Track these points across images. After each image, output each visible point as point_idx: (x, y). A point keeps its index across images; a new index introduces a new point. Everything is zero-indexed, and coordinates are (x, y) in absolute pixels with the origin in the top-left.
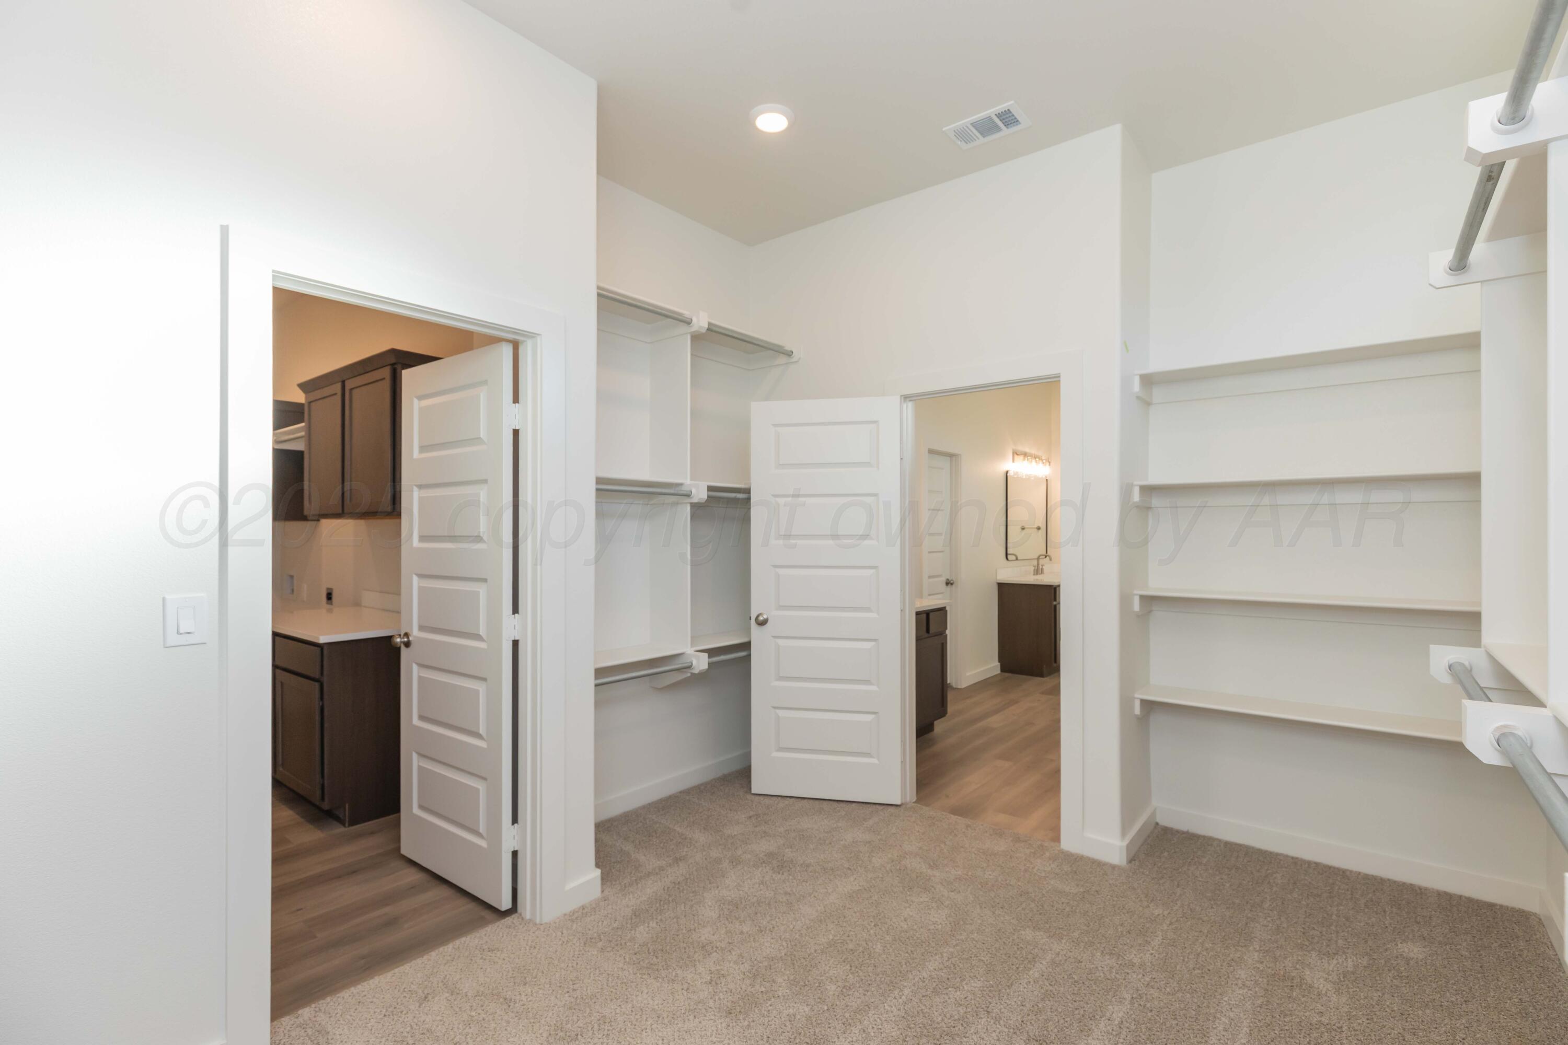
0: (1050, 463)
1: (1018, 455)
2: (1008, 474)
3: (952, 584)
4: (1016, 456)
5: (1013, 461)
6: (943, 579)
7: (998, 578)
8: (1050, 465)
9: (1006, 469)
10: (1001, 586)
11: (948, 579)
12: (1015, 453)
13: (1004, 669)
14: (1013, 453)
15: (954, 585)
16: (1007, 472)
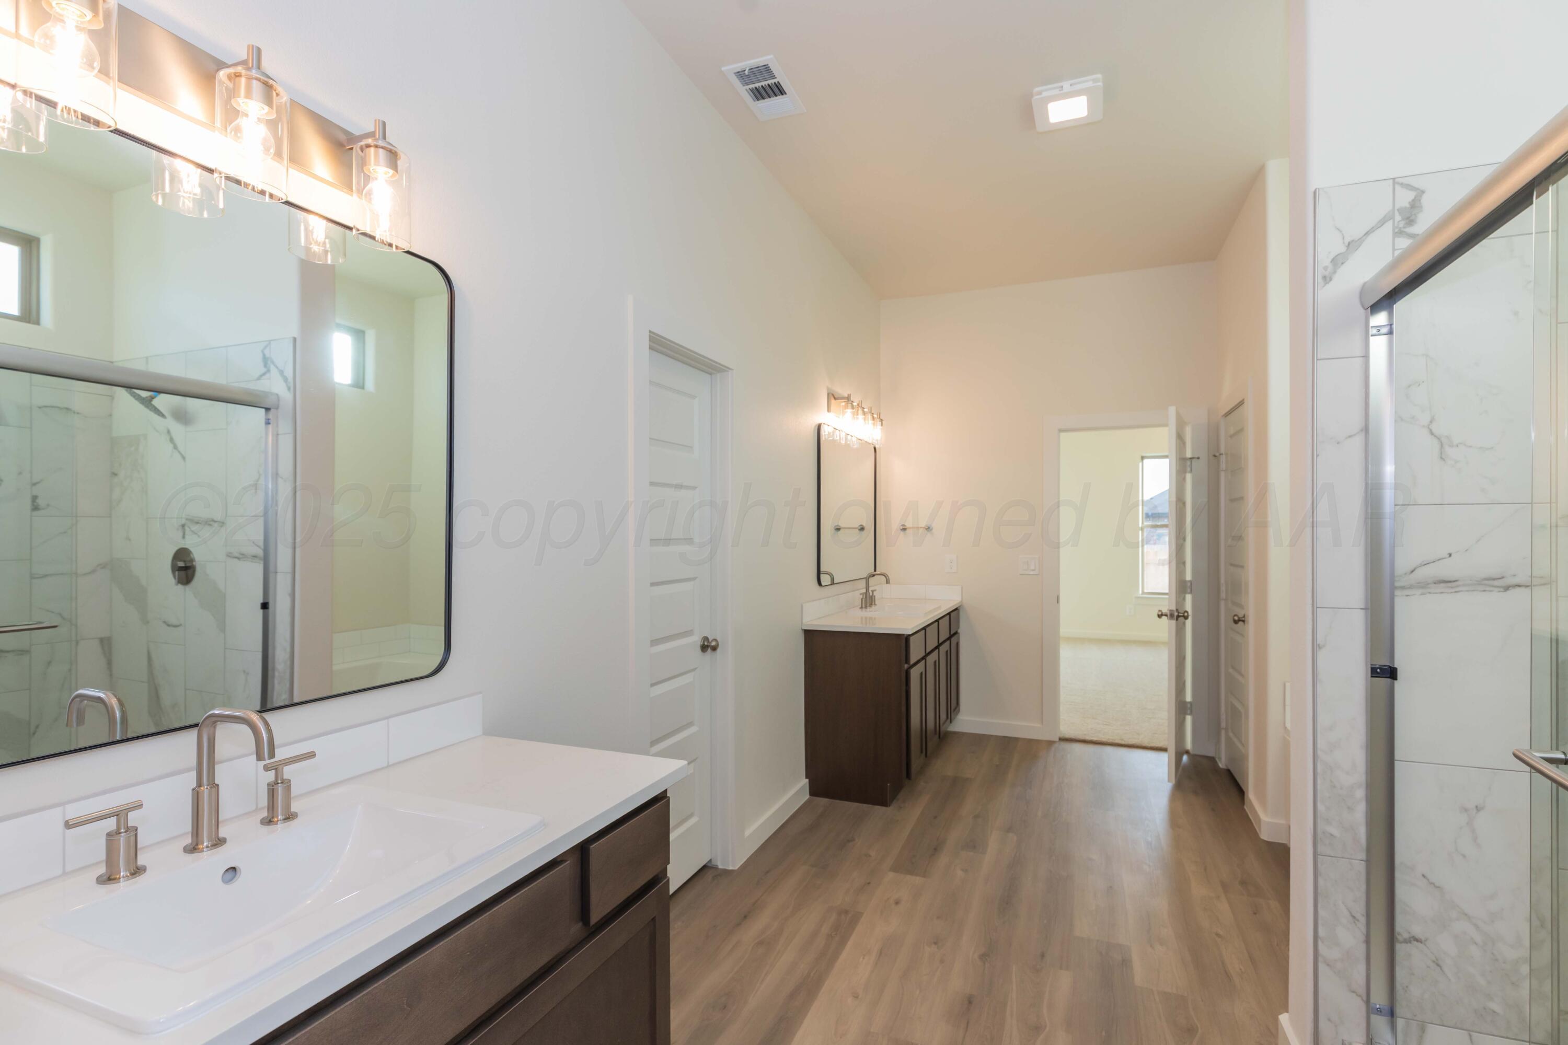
0: (882, 420)
1: (835, 399)
2: (822, 433)
3: (714, 649)
4: (833, 401)
5: (829, 410)
6: (696, 639)
7: (804, 621)
8: (882, 425)
9: (820, 422)
10: (810, 636)
11: (706, 639)
12: (832, 396)
13: (816, 790)
14: (828, 394)
15: (719, 650)
16: (819, 428)
